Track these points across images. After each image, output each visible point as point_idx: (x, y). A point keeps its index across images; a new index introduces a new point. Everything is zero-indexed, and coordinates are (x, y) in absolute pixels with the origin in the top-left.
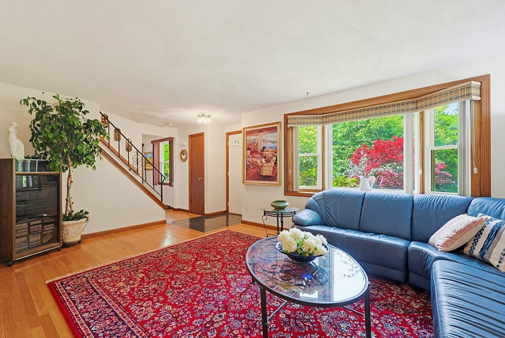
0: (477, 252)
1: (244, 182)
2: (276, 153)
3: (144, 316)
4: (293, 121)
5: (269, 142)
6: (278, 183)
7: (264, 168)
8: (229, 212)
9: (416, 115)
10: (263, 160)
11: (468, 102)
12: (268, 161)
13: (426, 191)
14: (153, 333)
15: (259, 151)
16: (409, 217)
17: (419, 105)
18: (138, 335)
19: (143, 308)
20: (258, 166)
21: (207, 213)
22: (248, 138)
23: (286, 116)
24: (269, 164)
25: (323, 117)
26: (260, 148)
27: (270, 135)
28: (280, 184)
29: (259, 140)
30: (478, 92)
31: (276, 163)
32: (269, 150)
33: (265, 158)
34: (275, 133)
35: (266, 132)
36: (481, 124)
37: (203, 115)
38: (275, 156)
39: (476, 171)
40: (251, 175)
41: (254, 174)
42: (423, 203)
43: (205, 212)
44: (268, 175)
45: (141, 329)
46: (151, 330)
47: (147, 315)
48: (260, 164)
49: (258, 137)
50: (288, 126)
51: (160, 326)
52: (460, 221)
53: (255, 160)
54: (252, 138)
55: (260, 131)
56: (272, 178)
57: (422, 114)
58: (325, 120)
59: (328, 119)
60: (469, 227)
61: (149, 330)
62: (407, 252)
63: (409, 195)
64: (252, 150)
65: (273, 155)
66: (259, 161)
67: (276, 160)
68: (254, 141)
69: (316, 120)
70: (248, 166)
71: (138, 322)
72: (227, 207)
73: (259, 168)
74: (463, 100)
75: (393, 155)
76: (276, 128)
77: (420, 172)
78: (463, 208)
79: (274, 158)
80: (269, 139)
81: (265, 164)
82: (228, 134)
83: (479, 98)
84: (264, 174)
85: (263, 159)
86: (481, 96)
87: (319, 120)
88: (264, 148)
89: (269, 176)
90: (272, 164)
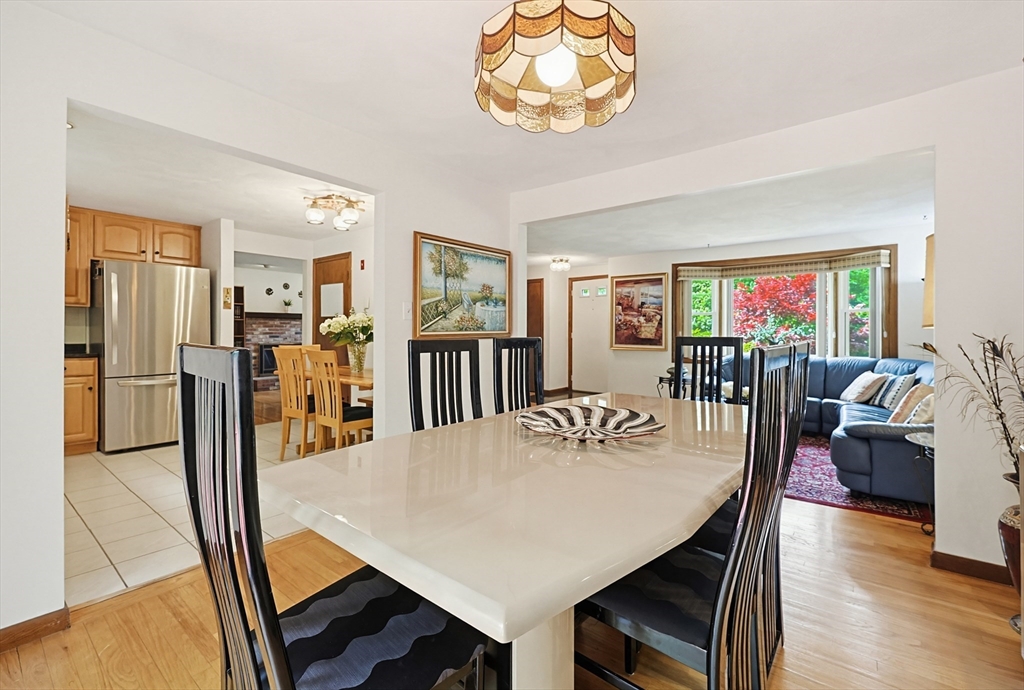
0: (877, 402)
1: (612, 346)
2: (661, 310)
4: (686, 274)
5: (651, 296)
6: (663, 347)
7: (643, 329)
8: (574, 388)
9: (830, 275)
10: (642, 319)
11: (879, 270)
12: (649, 320)
13: (839, 354)
15: (636, 307)
16: (823, 379)
17: (833, 265)
20: (634, 326)
21: (550, 389)
22: (619, 290)
23: (675, 267)
24: (650, 324)
25: (722, 270)
26: (637, 303)
27: (651, 288)
28: (666, 349)
29: (635, 293)
30: (888, 260)
31: (660, 324)
33: (644, 316)
34: (660, 287)
35: (646, 284)
36: (889, 290)
37: (561, 260)
38: (658, 314)
39: (885, 335)
40: (623, 338)
41: (627, 336)
42: (835, 366)
43: (545, 389)
44: (648, 337)
48: (637, 324)
49: (633, 289)
50: (680, 279)
52: (866, 378)
53: (628, 318)
54: (625, 290)
55: (637, 282)
56: (656, 341)
57: (836, 274)
58: (725, 273)
59: (728, 273)
60: (874, 382)
62: (821, 405)
63: (822, 359)
64: (624, 305)
65: (656, 313)
66: (635, 320)
67: (661, 319)
68: (629, 295)
69: (713, 274)
70: (618, 326)
72: (570, 382)
73: (636, 330)
74: (873, 266)
75: (791, 304)
76: (661, 279)
77: (834, 336)
78: (871, 367)
79: (658, 317)
80: (650, 293)
81: (645, 324)
82: (572, 280)
83: (888, 266)
84: (643, 336)
86: (890, 263)
87: (718, 274)
88: (643, 303)
89: (650, 339)
90: (654, 324)
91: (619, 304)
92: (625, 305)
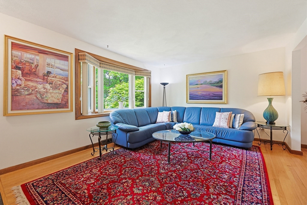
1: (5, 114)
2: (67, 81)
3: (228, 199)
4: (88, 59)
5: (58, 68)
7: (49, 94)
12: (55, 88)
14: (234, 189)
15: (41, 74)
17: (137, 73)
18: (241, 194)
19: (222, 203)
20: (39, 92)
22: (16, 53)
24: (57, 91)
25: (100, 63)
26: (42, 71)
27: (58, 61)
28: (71, 110)
29: (40, 62)
31: (66, 91)
32: (58, 77)
33: (50, 83)
34: (66, 62)
35: (52, 56)
38: (65, 84)
40: (23, 103)
41: (29, 101)
44: (55, 102)
45: (237, 195)
46: (234, 191)
47: (226, 198)
48: (42, 90)
51: (227, 188)
53: (30, 84)
55: (41, 52)
56: (63, 105)
58: (102, 65)
61: (234, 192)
65: (63, 82)
66: (40, 87)
67: (67, 88)
68: (31, 61)
71: (235, 199)
73: (41, 94)
76: (66, 57)
79: (65, 86)
81: (51, 91)
84: (49, 101)
85: (48, 85)
88: (49, 72)
89: (57, 104)
90: (61, 91)
91: (17, 68)
92: (26, 71)
